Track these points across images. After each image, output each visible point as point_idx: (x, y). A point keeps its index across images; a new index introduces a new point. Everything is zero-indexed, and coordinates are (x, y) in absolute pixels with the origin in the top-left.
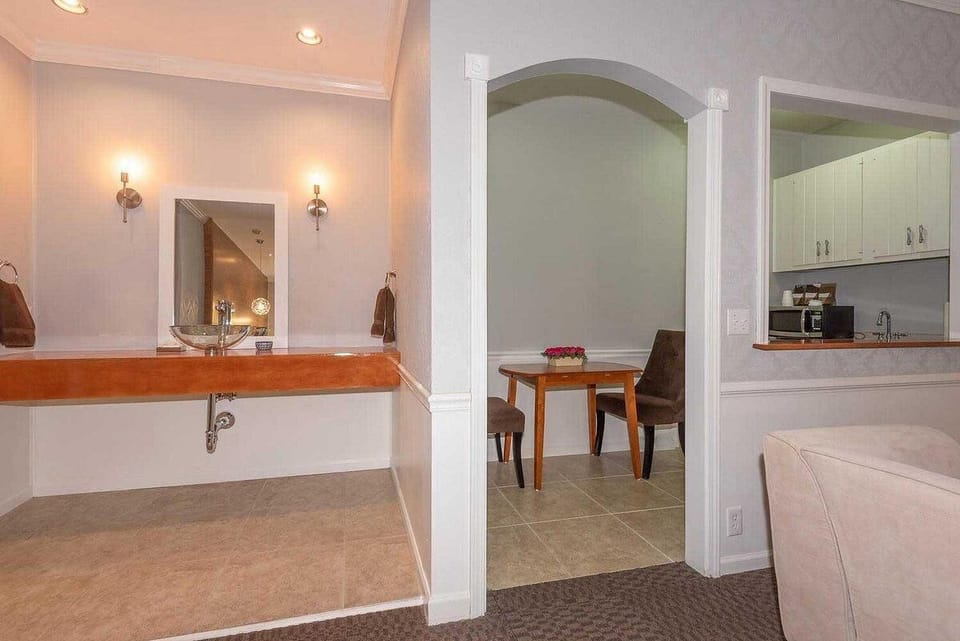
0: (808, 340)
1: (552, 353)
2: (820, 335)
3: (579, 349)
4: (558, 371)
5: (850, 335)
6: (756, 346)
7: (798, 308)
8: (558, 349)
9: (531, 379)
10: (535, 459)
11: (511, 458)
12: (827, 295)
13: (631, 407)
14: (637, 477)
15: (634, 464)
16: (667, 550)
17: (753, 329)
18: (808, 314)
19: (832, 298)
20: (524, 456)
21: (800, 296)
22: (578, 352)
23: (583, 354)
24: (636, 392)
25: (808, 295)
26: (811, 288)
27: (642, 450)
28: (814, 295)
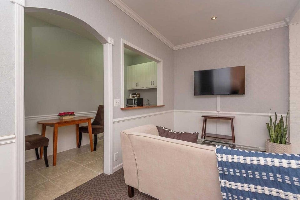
0: (135, 106)
1: (61, 115)
2: (137, 105)
3: (72, 112)
4: (64, 121)
5: (142, 105)
6: (121, 109)
7: (133, 99)
8: (64, 113)
9: (52, 125)
10: (53, 155)
11: (43, 156)
12: (138, 96)
13: (90, 130)
14: (92, 151)
15: (91, 147)
16: (99, 171)
17: (120, 104)
18: (135, 100)
19: (139, 96)
20: (48, 155)
21: (133, 96)
22: (72, 114)
23: (74, 114)
24: (92, 125)
25: (135, 96)
26: (135, 94)
27: (93, 143)
28: (136, 96)
